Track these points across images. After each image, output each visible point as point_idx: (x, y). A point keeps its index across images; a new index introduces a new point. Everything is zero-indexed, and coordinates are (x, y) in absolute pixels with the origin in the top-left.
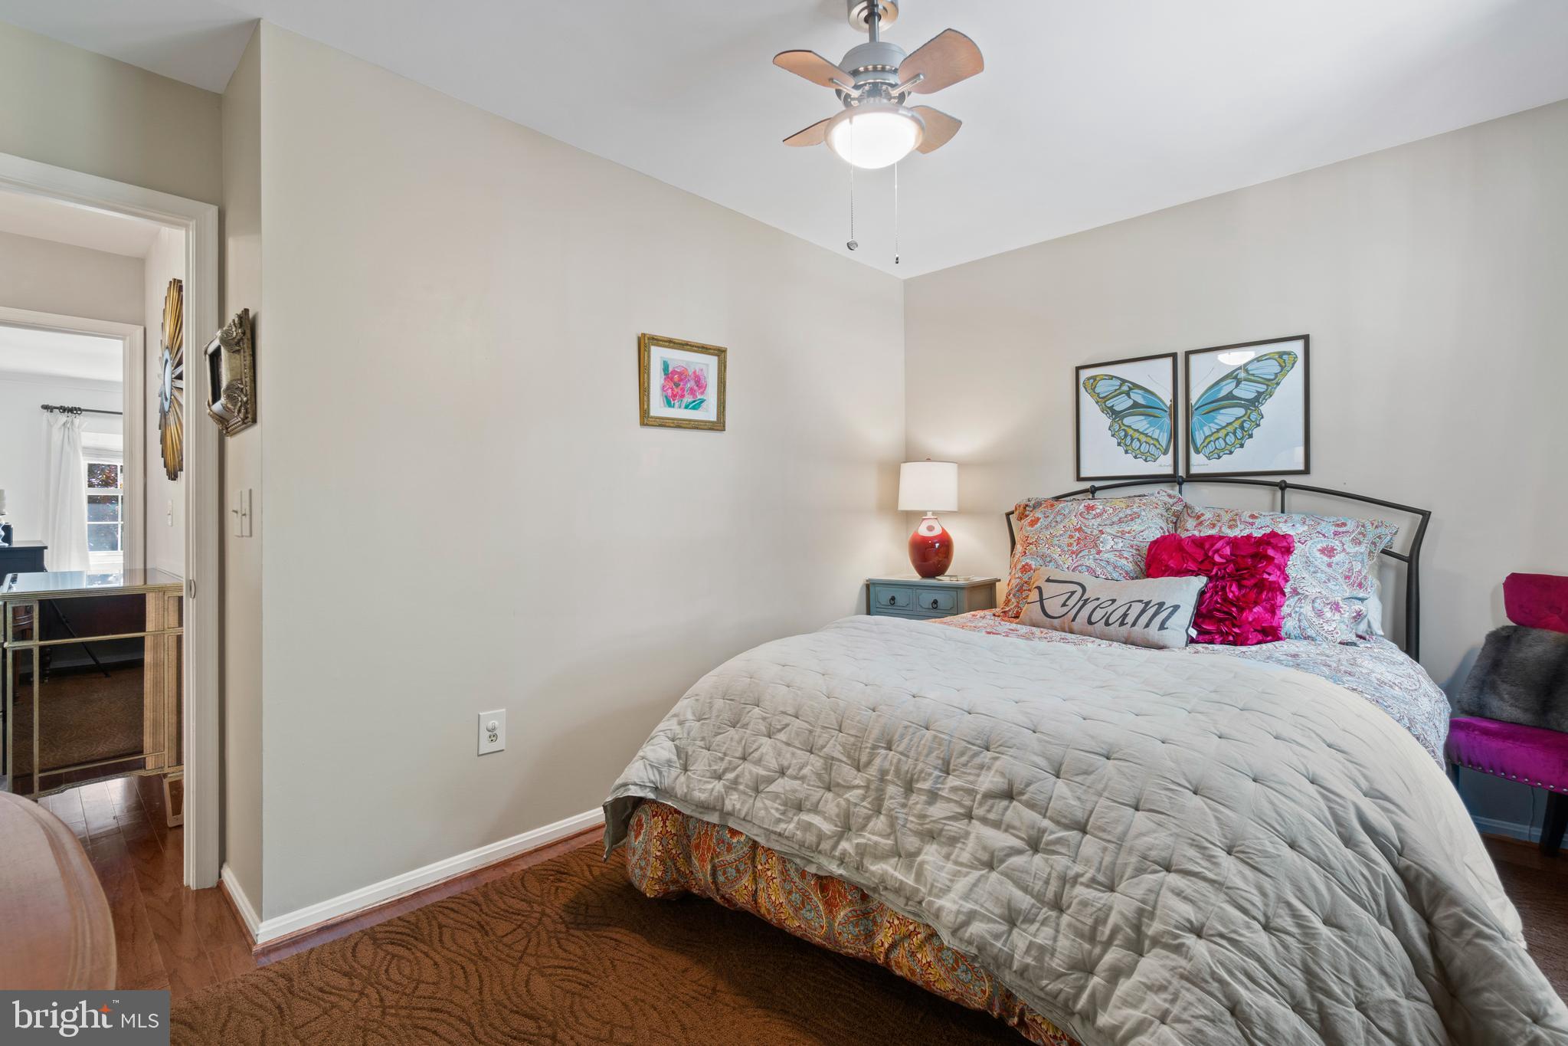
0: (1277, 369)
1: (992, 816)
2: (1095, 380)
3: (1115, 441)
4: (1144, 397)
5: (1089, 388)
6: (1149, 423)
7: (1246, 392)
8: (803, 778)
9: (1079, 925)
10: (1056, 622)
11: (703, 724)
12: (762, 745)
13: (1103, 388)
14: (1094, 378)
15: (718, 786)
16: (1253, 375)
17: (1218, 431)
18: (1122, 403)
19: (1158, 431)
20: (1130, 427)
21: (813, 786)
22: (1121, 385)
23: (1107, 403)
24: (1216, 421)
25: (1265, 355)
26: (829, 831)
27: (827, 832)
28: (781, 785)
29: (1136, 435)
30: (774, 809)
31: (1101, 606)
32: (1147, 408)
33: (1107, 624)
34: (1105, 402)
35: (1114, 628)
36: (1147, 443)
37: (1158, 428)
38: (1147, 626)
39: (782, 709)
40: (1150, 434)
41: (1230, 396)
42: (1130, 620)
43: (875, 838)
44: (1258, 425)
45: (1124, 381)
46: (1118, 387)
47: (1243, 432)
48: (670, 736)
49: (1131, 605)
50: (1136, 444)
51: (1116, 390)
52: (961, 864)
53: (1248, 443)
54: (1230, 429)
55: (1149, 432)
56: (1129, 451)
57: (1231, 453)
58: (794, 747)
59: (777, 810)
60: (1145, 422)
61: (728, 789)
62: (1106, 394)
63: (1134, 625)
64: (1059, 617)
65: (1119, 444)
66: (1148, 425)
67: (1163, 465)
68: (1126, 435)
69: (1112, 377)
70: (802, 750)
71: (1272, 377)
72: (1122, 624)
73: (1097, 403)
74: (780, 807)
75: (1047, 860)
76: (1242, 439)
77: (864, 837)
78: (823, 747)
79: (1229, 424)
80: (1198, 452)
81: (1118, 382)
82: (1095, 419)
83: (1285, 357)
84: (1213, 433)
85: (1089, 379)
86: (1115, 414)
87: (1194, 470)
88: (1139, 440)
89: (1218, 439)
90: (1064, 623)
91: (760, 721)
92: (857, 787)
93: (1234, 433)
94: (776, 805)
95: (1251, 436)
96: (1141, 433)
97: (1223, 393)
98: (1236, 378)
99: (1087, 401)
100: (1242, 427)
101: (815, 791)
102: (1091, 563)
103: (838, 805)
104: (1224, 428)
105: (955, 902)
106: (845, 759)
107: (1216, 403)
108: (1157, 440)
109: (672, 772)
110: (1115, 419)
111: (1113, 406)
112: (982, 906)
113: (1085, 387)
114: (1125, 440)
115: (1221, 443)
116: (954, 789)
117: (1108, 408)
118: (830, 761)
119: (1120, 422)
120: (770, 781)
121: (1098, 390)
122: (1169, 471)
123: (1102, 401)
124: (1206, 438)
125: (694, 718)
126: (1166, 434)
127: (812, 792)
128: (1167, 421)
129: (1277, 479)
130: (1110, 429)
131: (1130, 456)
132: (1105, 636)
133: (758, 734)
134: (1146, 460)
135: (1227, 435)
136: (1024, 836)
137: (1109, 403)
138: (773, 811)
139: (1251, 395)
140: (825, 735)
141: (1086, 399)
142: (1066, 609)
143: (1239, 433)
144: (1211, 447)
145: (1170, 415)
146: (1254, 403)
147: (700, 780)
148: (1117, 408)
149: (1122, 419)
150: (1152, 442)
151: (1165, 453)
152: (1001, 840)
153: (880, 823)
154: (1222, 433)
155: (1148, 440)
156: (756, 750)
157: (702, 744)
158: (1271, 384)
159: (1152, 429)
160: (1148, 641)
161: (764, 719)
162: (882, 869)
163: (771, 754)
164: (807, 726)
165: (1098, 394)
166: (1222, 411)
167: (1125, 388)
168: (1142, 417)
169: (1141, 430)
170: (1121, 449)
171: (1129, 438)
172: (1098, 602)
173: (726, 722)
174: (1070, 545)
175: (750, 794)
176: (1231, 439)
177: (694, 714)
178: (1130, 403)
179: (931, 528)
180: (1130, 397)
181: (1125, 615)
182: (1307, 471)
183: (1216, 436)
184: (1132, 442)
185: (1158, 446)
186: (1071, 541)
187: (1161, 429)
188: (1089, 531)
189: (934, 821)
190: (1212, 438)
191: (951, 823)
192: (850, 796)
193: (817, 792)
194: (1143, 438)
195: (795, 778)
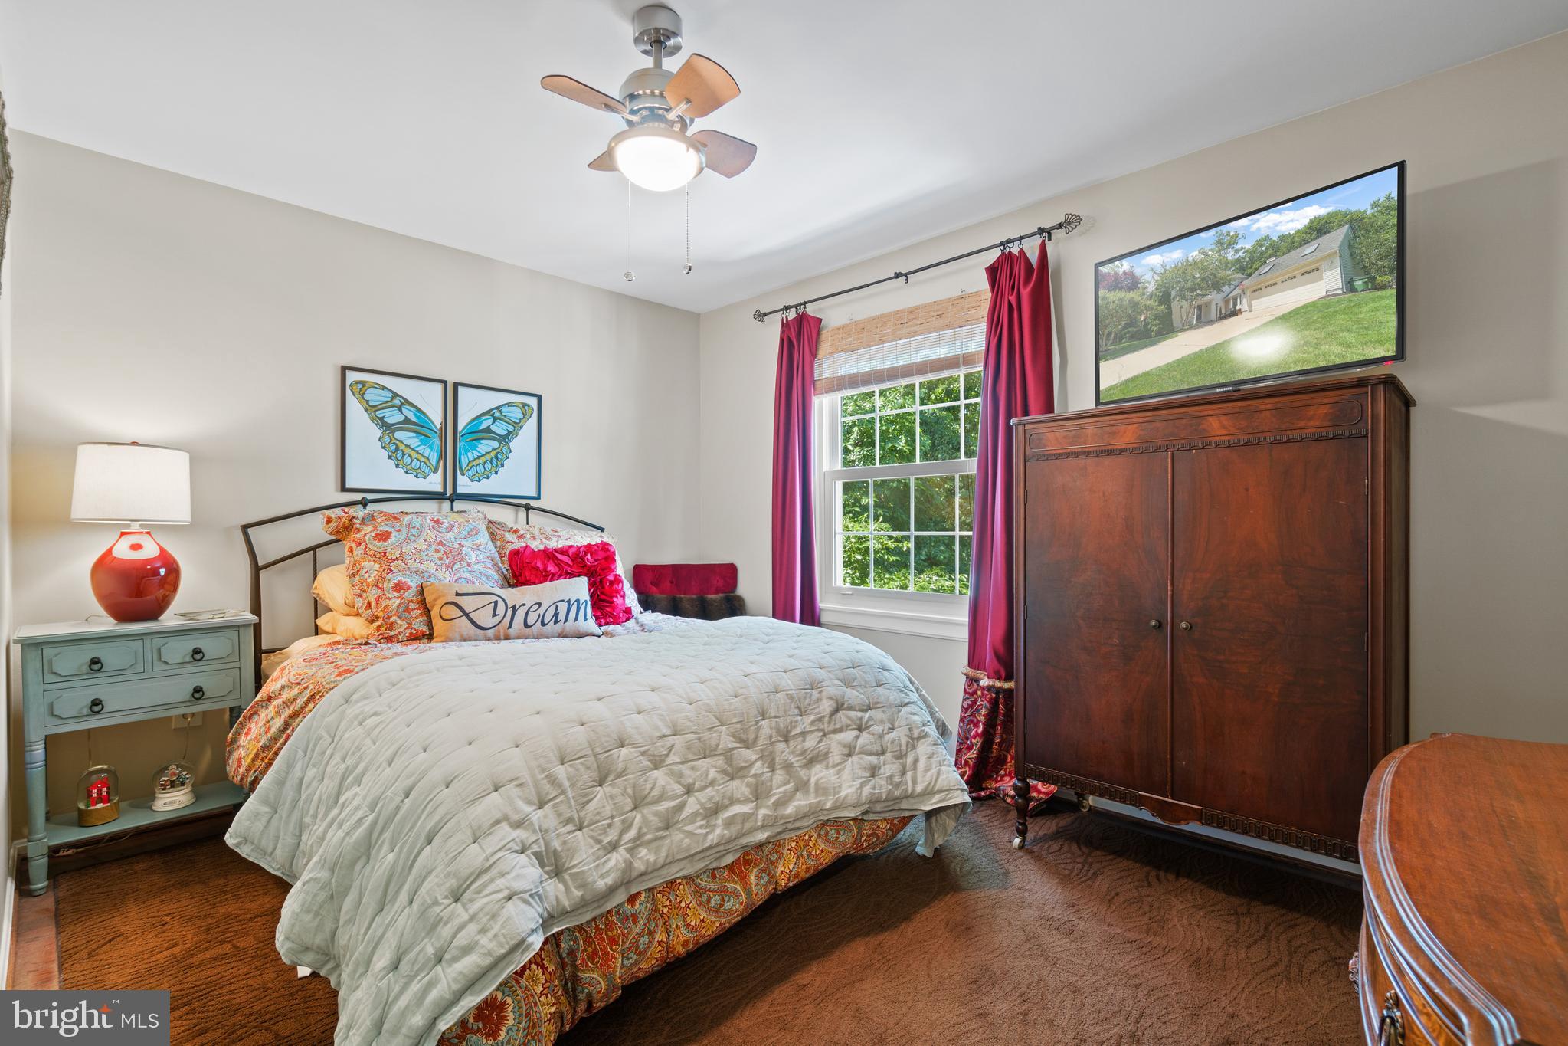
0: (521, 416)
1: (838, 726)
2: (364, 386)
3: (385, 454)
4: (415, 415)
5: (357, 393)
6: (421, 441)
7: (500, 429)
8: (712, 783)
9: (895, 753)
10: (490, 633)
11: (554, 806)
12: (656, 779)
13: (373, 395)
14: (363, 383)
15: (617, 859)
16: (505, 416)
17: (479, 457)
18: (393, 417)
19: (428, 450)
20: (401, 441)
21: (723, 783)
22: (392, 398)
23: (377, 412)
24: (477, 449)
25: (513, 403)
26: (750, 809)
27: (750, 811)
28: (692, 805)
29: (408, 451)
30: (697, 827)
31: (531, 610)
32: (419, 425)
33: (543, 624)
34: (375, 412)
35: (551, 627)
36: (418, 460)
37: (429, 447)
38: (576, 619)
39: (658, 734)
40: (421, 452)
41: (488, 430)
42: (562, 617)
43: (782, 789)
44: (508, 458)
45: (395, 395)
46: (389, 399)
47: (497, 461)
48: (517, 848)
49: (557, 607)
50: (407, 460)
51: (387, 402)
52: (838, 764)
53: (501, 470)
54: (488, 457)
55: (421, 449)
56: (400, 466)
57: (488, 478)
58: (691, 761)
59: (701, 827)
60: (416, 440)
61: (631, 851)
62: (378, 403)
63: (566, 621)
64: (493, 627)
65: (390, 457)
66: (419, 443)
67: (433, 482)
68: (397, 449)
69: (383, 388)
70: (700, 759)
71: (518, 421)
72: (556, 622)
73: (366, 410)
74: (702, 823)
75: (869, 733)
76: (496, 466)
77: (775, 794)
78: (718, 745)
79: (487, 453)
80: (463, 474)
81: (390, 395)
82: (362, 428)
83: (526, 407)
84: (475, 459)
85: (357, 383)
86: (387, 427)
87: (460, 490)
88: (410, 456)
89: (479, 464)
90: (499, 632)
91: (641, 758)
92: (756, 761)
93: (491, 462)
94: (698, 824)
95: (502, 466)
96: (413, 449)
97: (483, 426)
98: (492, 415)
99: (355, 408)
100: (497, 458)
101: (726, 786)
102: (466, 575)
103: (748, 785)
104: (483, 456)
105: (850, 787)
106: (738, 745)
107: (478, 433)
108: (428, 458)
109: (547, 888)
110: (386, 431)
111: (384, 417)
112: (861, 777)
113: (351, 390)
114: (396, 453)
115: (481, 469)
116: (812, 723)
117: (379, 418)
118: (728, 754)
119: (391, 435)
120: (681, 807)
121: (367, 397)
122: (439, 489)
123: (372, 409)
124: (470, 462)
125: (535, 807)
126: (436, 454)
127: (725, 788)
128: (437, 442)
129: (523, 502)
130: (379, 440)
131: (401, 471)
132: (541, 635)
133: (645, 771)
134: (416, 476)
135: (485, 462)
136: (854, 727)
137: (380, 414)
138: (698, 831)
139: (503, 433)
140: (714, 735)
141: (353, 405)
142: (497, 619)
143: (494, 460)
144: (473, 471)
145: (441, 437)
146: (505, 439)
147: (597, 866)
148: (389, 420)
149: (393, 432)
150: (422, 459)
151: (435, 471)
152: (848, 736)
153: (779, 776)
154: (482, 460)
155: (420, 457)
156: (652, 788)
157: (570, 827)
158: (517, 425)
159: (423, 447)
160: (579, 631)
161: (643, 754)
162: (795, 807)
163: (672, 782)
164: (693, 736)
165: (368, 402)
166: (482, 441)
167: (397, 402)
168: (415, 435)
169: (412, 447)
170: (392, 463)
171: (400, 453)
172: (526, 608)
173: (590, 784)
174: (441, 559)
175: (665, 834)
176: (488, 466)
177: (529, 803)
178: (401, 418)
179: (136, 547)
180: (401, 411)
181: (556, 614)
182: (538, 497)
183: (477, 462)
184: (403, 457)
185: (429, 464)
186: (440, 554)
187: (431, 447)
188: (450, 545)
189: (812, 750)
190: (474, 463)
191: (821, 744)
192: (756, 770)
193: (729, 785)
194: (414, 455)
195: (704, 788)
